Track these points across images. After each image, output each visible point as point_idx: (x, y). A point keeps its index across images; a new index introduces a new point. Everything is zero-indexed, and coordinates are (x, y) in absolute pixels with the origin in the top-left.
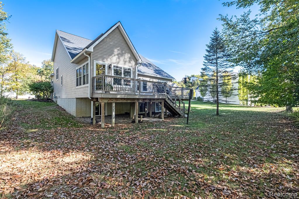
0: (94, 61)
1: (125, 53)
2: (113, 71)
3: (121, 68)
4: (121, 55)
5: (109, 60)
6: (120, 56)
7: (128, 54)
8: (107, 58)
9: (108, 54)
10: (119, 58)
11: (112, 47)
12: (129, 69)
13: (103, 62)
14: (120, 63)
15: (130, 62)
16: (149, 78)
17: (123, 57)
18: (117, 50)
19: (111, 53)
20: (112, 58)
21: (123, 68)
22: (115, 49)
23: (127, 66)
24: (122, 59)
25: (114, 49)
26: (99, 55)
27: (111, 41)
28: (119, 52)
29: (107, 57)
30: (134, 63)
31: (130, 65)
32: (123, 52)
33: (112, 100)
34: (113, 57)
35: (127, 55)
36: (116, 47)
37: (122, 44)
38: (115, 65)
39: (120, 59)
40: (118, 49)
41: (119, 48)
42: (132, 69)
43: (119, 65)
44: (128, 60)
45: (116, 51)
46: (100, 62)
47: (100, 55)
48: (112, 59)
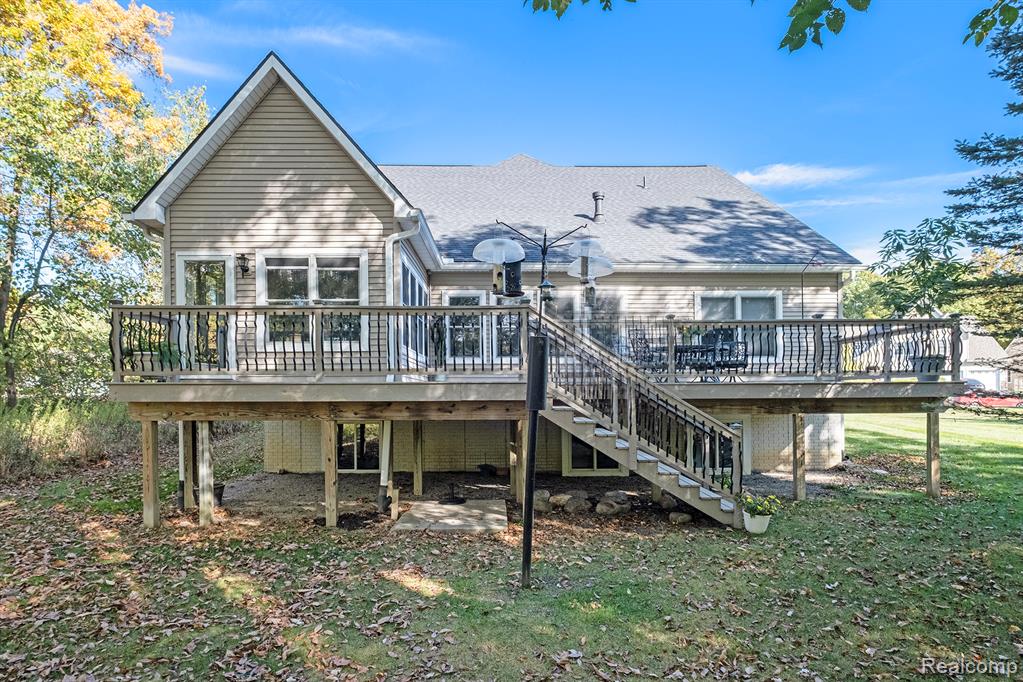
0: (177, 253)
1: (323, 190)
2: (261, 284)
3: (305, 262)
4: (300, 203)
5: (241, 237)
6: (294, 208)
7: (339, 190)
8: (234, 233)
9: (239, 215)
10: (291, 220)
11: (259, 177)
12: (347, 261)
13: (213, 253)
14: (297, 239)
15: (350, 225)
16: (636, 283)
17: (311, 208)
18: (279, 184)
19: (249, 207)
20: (257, 227)
21: (313, 262)
22: (270, 184)
23: (336, 248)
24: (306, 219)
25: (264, 184)
26: (196, 227)
27: (248, 152)
28: (288, 190)
29: (233, 227)
30: (381, 226)
31: (354, 239)
32: (314, 184)
33: (188, 410)
34: (263, 221)
35: (334, 196)
36: (274, 174)
37: (307, 153)
38: (273, 253)
39: (299, 220)
40: (286, 177)
41: (291, 172)
42: (364, 259)
43: (292, 252)
44: (339, 217)
45: (275, 192)
46: (203, 254)
47: (201, 227)
48: (254, 232)
